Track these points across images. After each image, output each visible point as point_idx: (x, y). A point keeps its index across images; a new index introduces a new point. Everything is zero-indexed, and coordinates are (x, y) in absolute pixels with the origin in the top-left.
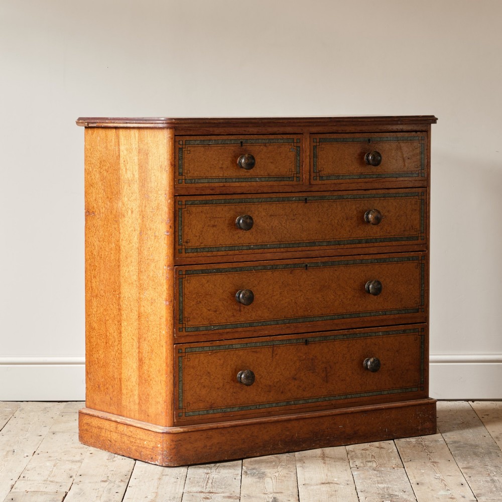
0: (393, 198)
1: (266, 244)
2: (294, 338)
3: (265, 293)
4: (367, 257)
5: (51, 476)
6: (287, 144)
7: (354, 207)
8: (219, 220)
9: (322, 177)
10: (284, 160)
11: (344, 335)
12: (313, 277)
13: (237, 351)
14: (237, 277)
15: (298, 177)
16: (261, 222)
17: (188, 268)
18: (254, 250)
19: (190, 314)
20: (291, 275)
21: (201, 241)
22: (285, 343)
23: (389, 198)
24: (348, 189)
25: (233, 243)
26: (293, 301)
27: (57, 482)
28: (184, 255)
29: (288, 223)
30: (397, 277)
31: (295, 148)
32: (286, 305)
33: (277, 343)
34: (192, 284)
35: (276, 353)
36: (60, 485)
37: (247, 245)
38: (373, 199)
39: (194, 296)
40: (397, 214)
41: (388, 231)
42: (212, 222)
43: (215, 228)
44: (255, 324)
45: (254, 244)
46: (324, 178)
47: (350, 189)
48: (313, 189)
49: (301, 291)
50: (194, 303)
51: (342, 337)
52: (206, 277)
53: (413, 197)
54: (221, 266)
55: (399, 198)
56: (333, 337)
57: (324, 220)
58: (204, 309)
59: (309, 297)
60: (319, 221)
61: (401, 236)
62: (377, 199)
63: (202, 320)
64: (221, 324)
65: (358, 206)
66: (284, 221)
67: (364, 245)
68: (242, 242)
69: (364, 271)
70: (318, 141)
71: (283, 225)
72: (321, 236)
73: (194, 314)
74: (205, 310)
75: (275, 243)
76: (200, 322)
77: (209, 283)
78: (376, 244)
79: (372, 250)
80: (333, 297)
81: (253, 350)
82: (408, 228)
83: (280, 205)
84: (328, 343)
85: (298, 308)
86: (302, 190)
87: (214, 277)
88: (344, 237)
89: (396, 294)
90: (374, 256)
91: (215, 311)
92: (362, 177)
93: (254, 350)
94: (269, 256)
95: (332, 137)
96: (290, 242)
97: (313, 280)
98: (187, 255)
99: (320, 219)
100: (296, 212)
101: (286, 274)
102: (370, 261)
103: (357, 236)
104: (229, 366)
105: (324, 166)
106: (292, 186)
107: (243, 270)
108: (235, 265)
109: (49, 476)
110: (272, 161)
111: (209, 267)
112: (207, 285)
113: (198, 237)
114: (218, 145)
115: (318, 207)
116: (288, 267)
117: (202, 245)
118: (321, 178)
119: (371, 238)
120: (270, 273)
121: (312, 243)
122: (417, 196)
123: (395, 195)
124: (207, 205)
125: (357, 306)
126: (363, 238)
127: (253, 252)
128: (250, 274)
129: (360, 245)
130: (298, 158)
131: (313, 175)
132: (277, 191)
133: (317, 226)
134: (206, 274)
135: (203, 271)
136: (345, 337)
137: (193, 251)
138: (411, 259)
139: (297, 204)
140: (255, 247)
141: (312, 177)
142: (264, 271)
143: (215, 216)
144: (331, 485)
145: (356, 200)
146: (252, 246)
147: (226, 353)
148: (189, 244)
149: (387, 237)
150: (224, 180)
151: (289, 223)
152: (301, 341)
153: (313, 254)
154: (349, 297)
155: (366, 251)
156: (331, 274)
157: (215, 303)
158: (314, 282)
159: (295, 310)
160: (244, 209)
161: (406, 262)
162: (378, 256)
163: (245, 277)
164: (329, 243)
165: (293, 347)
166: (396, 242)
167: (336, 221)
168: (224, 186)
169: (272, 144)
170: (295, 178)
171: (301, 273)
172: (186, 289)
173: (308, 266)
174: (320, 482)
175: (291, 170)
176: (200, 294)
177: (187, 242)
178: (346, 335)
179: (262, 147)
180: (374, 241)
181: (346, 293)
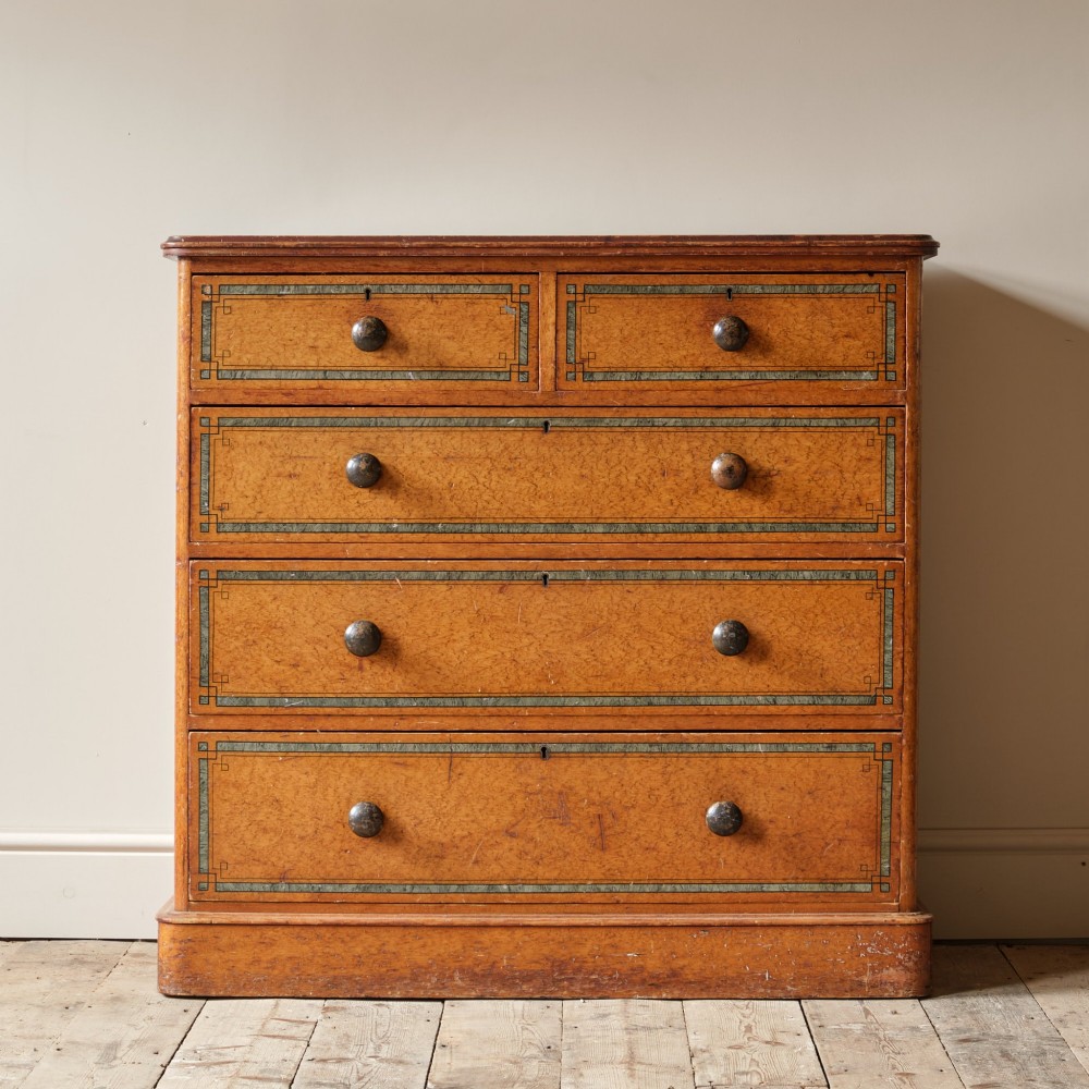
0: (802, 429)
1: (434, 521)
2: (508, 741)
3: (430, 632)
4: (717, 565)
6: (494, 296)
7: (685, 446)
8: (307, 463)
9: (592, 374)
10: (483, 333)
11: (651, 744)
12: (563, 604)
13: (352, 760)
14: (352, 594)
15: (523, 373)
16: (421, 472)
17: (222, 564)
18: (401, 535)
19: (229, 667)
20: (501, 596)
21: (258, 509)
22: (484, 750)
23: (790, 429)
24: (665, 404)
25: (344, 516)
26: (508, 655)
28: (213, 535)
29: (495, 478)
30: (811, 616)
31: (514, 305)
32: (488, 663)
33: (461, 748)
34: (234, 602)
35: (459, 770)
37: (383, 521)
38: (740, 429)
39: (238, 629)
40: (814, 468)
41: (786, 507)
42: (289, 468)
43: (295, 481)
44: (400, 702)
45: (402, 521)
46: (598, 377)
47: (671, 403)
48: (565, 401)
49: (528, 634)
50: (238, 644)
51: (645, 748)
52: (269, 588)
53: (860, 429)
54: (311, 566)
55: (819, 430)
56: (621, 747)
57: (597, 473)
58: (265, 658)
59: (552, 650)
60: (584, 476)
61: (825, 521)
62: (753, 429)
63: (261, 683)
64: (310, 695)
65: (697, 443)
66: (485, 473)
67: (714, 537)
68: (369, 515)
69: (711, 598)
70: (580, 290)
71: (481, 480)
72: (588, 512)
73: (240, 668)
74: (267, 661)
75: (457, 521)
76: (253, 687)
77: (278, 603)
78: (749, 537)
79: (736, 551)
80: (621, 653)
81: (396, 760)
82: (845, 502)
83: (473, 436)
84: (605, 760)
85: (521, 673)
86: (533, 403)
87: (292, 588)
88: (656, 515)
89: (808, 657)
90: (741, 564)
91: (295, 666)
92: (708, 376)
93: (401, 760)
94: (441, 550)
95: (621, 282)
96: (500, 521)
97: (563, 612)
98: (222, 536)
99: (584, 472)
100: (517, 453)
101: (487, 594)
102: (728, 575)
103: (693, 515)
104: (330, 791)
105: (598, 350)
106: (506, 392)
107: (368, 577)
108: (346, 566)
110: (451, 334)
111: (277, 565)
112: (273, 606)
113: (250, 500)
114: (305, 297)
115: (581, 444)
116: (491, 577)
117: (262, 516)
118: (588, 375)
119: (736, 521)
120: (444, 588)
121: (564, 526)
122: (873, 426)
123: (806, 422)
124: (276, 429)
125: (690, 679)
126: (711, 521)
127: (397, 539)
128: (387, 588)
129: (702, 537)
130: (524, 329)
131: (564, 369)
132: (463, 403)
133: (576, 487)
134: (271, 582)
135: (262, 576)
136: (656, 749)
137: (237, 529)
138: (853, 576)
139: (519, 434)
140: (404, 528)
141: (562, 374)
142: (428, 582)
143: (294, 454)
145: (689, 429)
146: (395, 526)
147: (324, 760)
148: (228, 514)
149: (783, 520)
150: (321, 375)
151: (499, 476)
152: (529, 748)
153: (565, 551)
154: (668, 655)
155: (722, 550)
156: (616, 599)
157: (294, 648)
158: (566, 617)
159: (513, 677)
160: (373, 440)
161: (838, 582)
162: (755, 565)
163: (374, 592)
164: (611, 528)
165: (506, 760)
166: (812, 535)
167: (633, 478)
168: (320, 388)
169: (449, 296)
170: (514, 376)
171: (529, 593)
172: (218, 612)
173: (550, 577)
175: (503, 356)
176: (254, 625)
177: (221, 510)
178: (657, 743)
179: (422, 303)
180: (742, 527)
181: (658, 647)
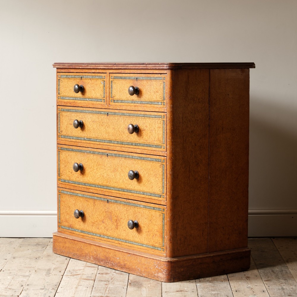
1: (91, 138)
2: (102, 197)
3: (91, 167)
4: (135, 155)
5: (10, 285)
6: (100, 79)
9: (115, 100)
10: (98, 89)
11: (124, 202)
12: (110, 162)
13: (80, 198)
14: (79, 155)
16: (89, 125)
17: (61, 146)
18: (86, 141)
19: (62, 172)
20: (101, 159)
21: (66, 132)
22: (99, 199)
23: (147, 118)
24: (126, 109)
25: (78, 135)
26: (102, 175)
27: (13, 289)
29: (100, 127)
30: (150, 171)
31: (103, 81)
32: (99, 176)
33: (96, 198)
34: (63, 156)
35: (95, 204)
36: (15, 291)
37: (84, 137)
38: (138, 117)
39: (64, 162)
40: (151, 129)
41: (146, 140)
42: (70, 122)
43: (71, 126)
44: (86, 184)
45: (86, 137)
46: (116, 101)
48: (110, 108)
49: (105, 169)
50: (64, 166)
52: (68, 153)
53: (158, 119)
54: (73, 148)
55: (151, 118)
56: (120, 202)
59: (109, 174)
60: (113, 128)
61: (152, 144)
62: (140, 117)
63: (67, 177)
64: (74, 181)
65: (131, 121)
66: (99, 126)
67: (134, 147)
69: (134, 163)
70: (113, 78)
71: (98, 128)
72: (114, 138)
73: (64, 172)
74: (68, 171)
75: (94, 138)
77: (69, 157)
78: (140, 147)
79: (138, 151)
80: (119, 177)
82: (156, 139)
83: (97, 116)
84: (117, 205)
86: (106, 108)
87: (71, 153)
88: (125, 140)
89: (150, 182)
90: (138, 155)
92: (133, 102)
93: (87, 200)
94: (92, 146)
95: (120, 76)
96: (101, 139)
97: (110, 164)
98: (61, 139)
99: (114, 127)
100: (103, 121)
101: (99, 158)
102: (136, 157)
103: (131, 140)
105: (116, 94)
106: (101, 105)
107: (81, 151)
108: (78, 148)
109: (9, 285)
110: (93, 89)
111: (69, 147)
113: (65, 130)
114: (72, 78)
115: (113, 119)
116: (99, 153)
117: (67, 134)
119: (138, 143)
120: (92, 156)
121: (110, 141)
122: (161, 118)
123: (149, 116)
124: (69, 112)
126: (133, 142)
128: (84, 155)
129: (132, 146)
130: (104, 88)
132: (95, 107)
133: (112, 131)
134: (68, 151)
135: (67, 149)
137: (64, 137)
138: (157, 161)
139: (104, 116)
140: (87, 139)
141: (110, 100)
142: (90, 154)
143: (71, 119)
144: (183, 292)
145: (130, 117)
146: (85, 139)
147: (76, 198)
149: (145, 143)
150: (75, 99)
152: (105, 200)
153: (111, 148)
155: (135, 151)
156: (118, 162)
158: (111, 166)
159: (103, 181)
161: (155, 162)
162: (141, 155)
163: (82, 156)
164: (118, 142)
165: (102, 202)
166: (150, 148)
167: (121, 129)
168: (75, 102)
169: (93, 79)
170: (103, 100)
171: (105, 159)
172: (61, 158)
173: (108, 155)
174: (176, 290)
175: (101, 95)
176: (66, 162)
177: (61, 132)
179: (89, 80)
180: (139, 145)
